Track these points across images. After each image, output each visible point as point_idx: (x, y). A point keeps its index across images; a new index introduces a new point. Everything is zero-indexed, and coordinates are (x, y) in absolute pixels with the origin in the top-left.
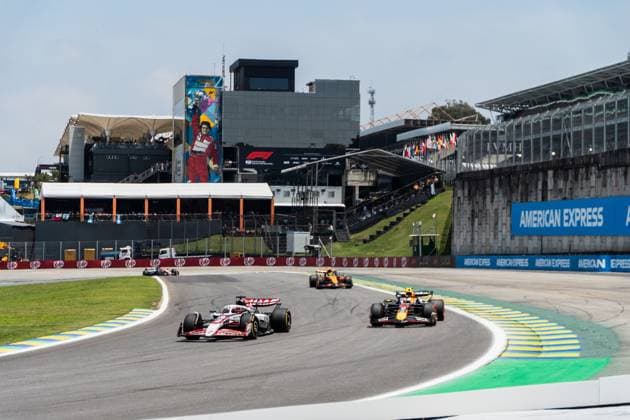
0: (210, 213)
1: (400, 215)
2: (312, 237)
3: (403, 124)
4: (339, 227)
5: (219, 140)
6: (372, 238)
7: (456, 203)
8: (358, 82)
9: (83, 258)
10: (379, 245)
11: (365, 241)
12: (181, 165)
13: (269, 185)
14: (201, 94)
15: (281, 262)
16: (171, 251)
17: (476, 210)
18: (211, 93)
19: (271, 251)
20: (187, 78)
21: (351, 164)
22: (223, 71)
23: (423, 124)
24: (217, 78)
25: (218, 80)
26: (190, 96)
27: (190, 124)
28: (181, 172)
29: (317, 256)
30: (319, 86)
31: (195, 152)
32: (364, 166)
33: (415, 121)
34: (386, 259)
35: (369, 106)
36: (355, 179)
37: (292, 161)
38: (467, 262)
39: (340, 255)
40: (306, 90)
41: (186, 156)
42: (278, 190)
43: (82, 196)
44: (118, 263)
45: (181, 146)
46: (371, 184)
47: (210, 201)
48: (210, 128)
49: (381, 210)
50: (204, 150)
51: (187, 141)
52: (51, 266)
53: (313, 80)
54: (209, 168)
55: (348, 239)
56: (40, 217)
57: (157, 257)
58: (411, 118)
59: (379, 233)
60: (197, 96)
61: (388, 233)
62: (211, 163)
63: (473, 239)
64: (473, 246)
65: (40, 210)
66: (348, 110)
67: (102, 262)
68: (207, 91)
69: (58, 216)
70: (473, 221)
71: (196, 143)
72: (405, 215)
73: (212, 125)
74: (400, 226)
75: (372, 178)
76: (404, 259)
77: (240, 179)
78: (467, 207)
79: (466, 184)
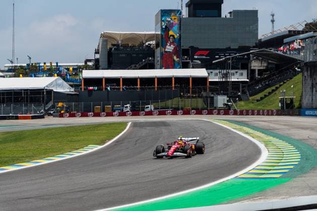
0: (173, 86)
1: (278, 86)
2: (228, 99)
3: (288, 33)
4: (244, 92)
5: (179, 45)
6: (262, 99)
7: (304, 79)
8: (257, 11)
9: (104, 111)
10: (265, 102)
11: (258, 101)
12: (159, 59)
13: (207, 69)
14: (169, 19)
15: (210, 113)
16: (151, 107)
17: (314, 83)
18: (175, 19)
19: (206, 106)
20: (162, 11)
21: (253, 57)
22: (182, 7)
23: (299, 33)
24: (178, 11)
25: (178, 12)
26: (163, 21)
27: (164, 36)
28: (159, 63)
29: (230, 109)
30: (235, 13)
31: (166, 52)
32: (260, 58)
33: (294, 31)
34: (266, 111)
35: (271, 23)
36: (256, 65)
37: (220, 56)
38: (307, 112)
39: (243, 108)
40: (228, 16)
41: (162, 54)
42: (212, 72)
43: (104, 77)
44: (122, 114)
45: (159, 49)
46: (264, 68)
47: (173, 79)
48: (175, 38)
49: (267, 83)
50: (171, 51)
51: (162, 46)
52: (87, 116)
53: (232, 11)
54: (174, 60)
55: (248, 99)
56: (81, 89)
57: (144, 110)
58: (293, 29)
59: (266, 96)
60: (167, 21)
61: (270, 96)
62: (175, 58)
63: (312, 100)
64: (312, 104)
65: (81, 85)
66: (251, 27)
67: (114, 113)
68: (173, 18)
69: (91, 88)
70: (313, 89)
71: (167, 47)
72: (280, 85)
73: (176, 37)
74: (277, 92)
75: (265, 65)
76: (275, 111)
77: (191, 66)
78: (309, 82)
79: (309, 68)
